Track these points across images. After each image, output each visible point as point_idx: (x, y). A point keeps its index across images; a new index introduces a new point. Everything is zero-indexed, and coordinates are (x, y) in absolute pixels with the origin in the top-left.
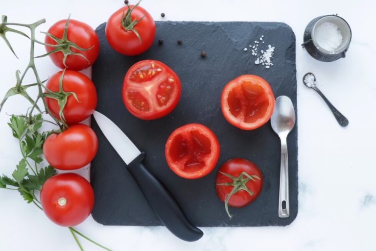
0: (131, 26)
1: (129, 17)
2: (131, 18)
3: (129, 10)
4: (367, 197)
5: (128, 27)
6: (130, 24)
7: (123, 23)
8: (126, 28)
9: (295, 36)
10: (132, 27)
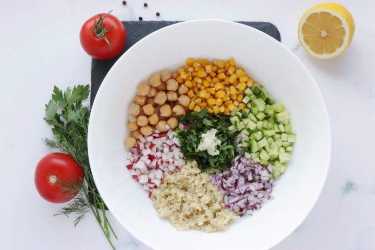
0: (102, 33)
1: (101, 24)
2: (102, 26)
3: (101, 19)
4: (348, 184)
5: (100, 34)
6: (101, 31)
7: (95, 30)
8: (98, 35)
9: (280, 35)
10: (104, 34)
